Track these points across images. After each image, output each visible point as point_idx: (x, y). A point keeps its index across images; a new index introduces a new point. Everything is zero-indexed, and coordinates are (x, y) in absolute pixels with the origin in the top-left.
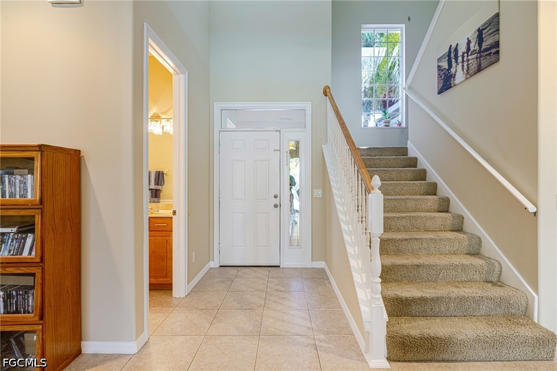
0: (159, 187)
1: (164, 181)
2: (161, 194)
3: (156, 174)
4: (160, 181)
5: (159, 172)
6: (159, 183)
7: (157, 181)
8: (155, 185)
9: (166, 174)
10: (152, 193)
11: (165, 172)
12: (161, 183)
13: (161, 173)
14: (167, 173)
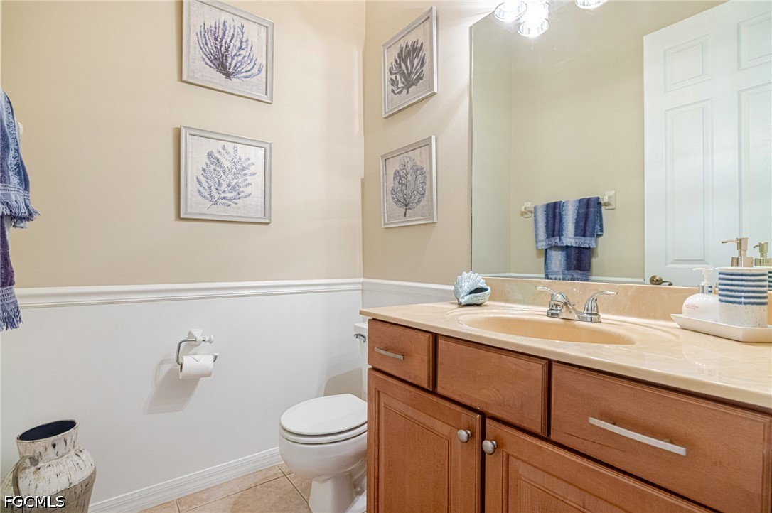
0: (587, 242)
1: (601, 226)
2: (594, 261)
3: (579, 207)
4: (590, 224)
5: (589, 200)
6: (589, 229)
7: (582, 224)
8: (576, 235)
9: (606, 205)
10: (568, 256)
11: (605, 199)
12: (594, 228)
13: (592, 203)
14: (612, 202)
